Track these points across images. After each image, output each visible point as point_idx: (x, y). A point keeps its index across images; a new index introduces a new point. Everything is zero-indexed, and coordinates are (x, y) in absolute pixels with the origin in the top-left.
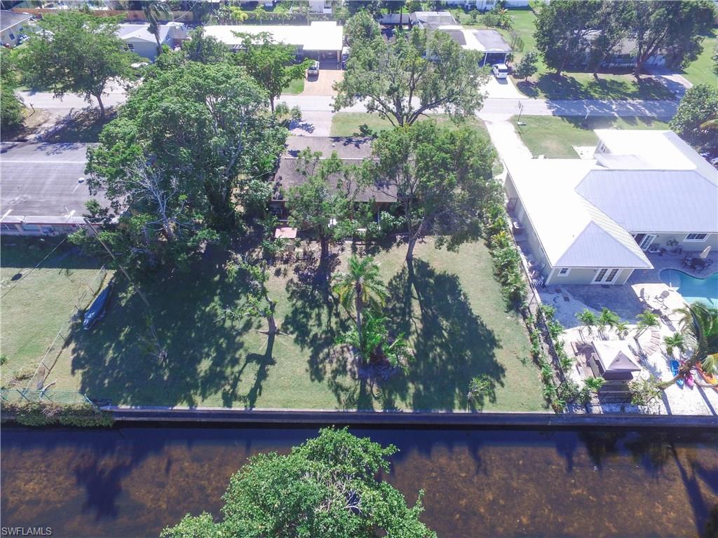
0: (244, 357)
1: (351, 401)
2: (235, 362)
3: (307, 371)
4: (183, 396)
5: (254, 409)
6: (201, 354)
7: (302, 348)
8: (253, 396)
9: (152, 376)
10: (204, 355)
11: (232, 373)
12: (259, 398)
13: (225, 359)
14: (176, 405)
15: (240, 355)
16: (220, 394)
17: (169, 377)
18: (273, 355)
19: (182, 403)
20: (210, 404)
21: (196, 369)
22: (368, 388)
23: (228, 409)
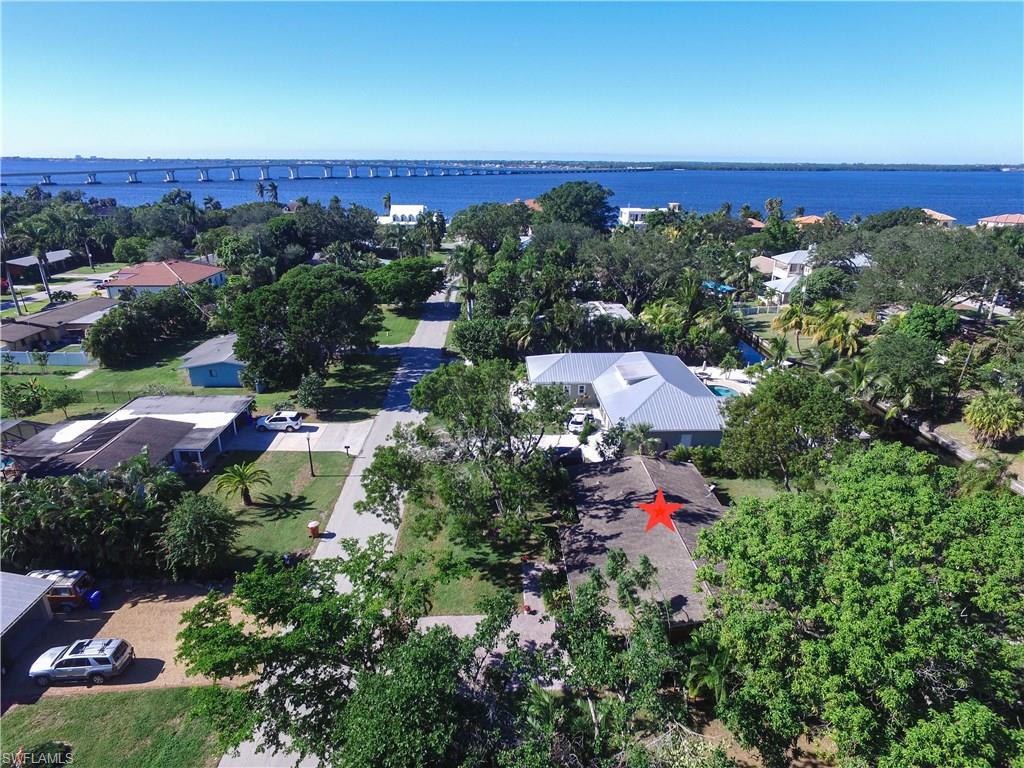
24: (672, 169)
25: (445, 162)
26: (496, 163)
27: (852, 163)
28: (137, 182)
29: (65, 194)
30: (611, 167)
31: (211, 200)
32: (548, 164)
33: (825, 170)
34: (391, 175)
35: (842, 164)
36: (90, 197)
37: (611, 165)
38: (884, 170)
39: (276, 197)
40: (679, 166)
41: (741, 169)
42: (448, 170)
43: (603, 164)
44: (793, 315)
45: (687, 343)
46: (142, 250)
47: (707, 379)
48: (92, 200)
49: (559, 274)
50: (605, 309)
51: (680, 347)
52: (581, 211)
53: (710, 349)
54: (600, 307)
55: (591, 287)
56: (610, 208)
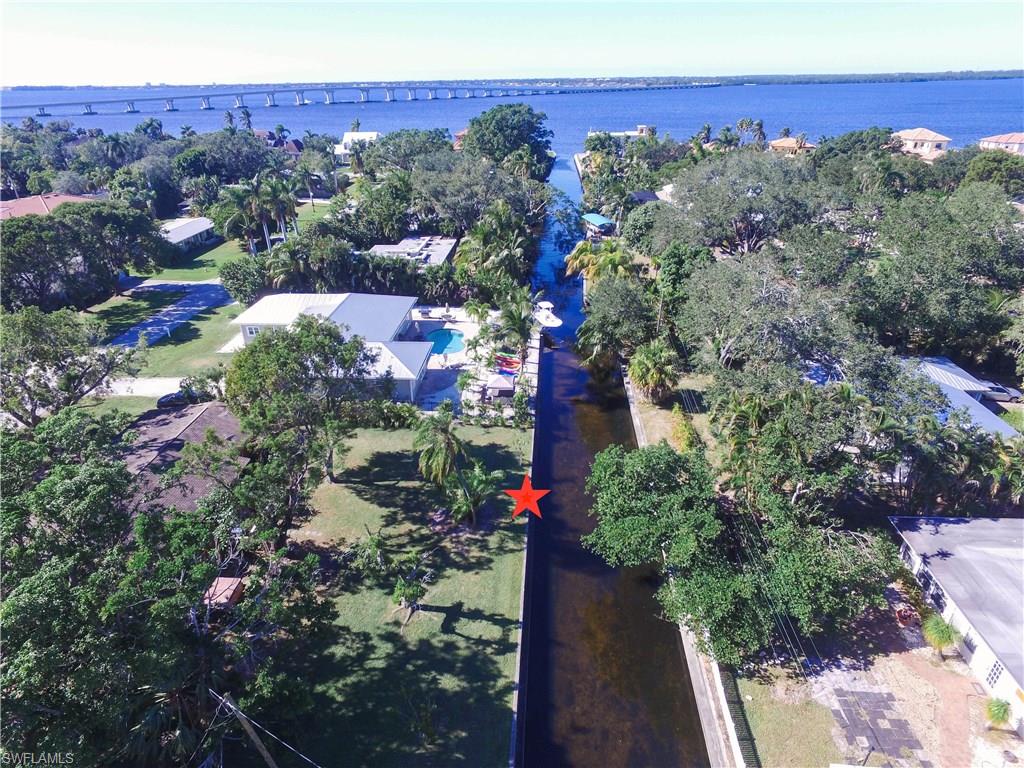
0: (445, 637)
1: (516, 539)
2: (450, 647)
3: (477, 573)
4: (497, 703)
5: (521, 620)
6: (430, 690)
7: (443, 577)
8: (504, 623)
9: (457, 755)
10: (433, 686)
11: (468, 648)
12: (507, 616)
13: (443, 659)
14: (510, 710)
15: (440, 641)
16: (498, 658)
17: (462, 730)
18: (449, 605)
19: (507, 702)
20: (511, 667)
21: (456, 694)
22: (502, 525)
23: (519, 647)
24: (742, 84)
25: (503, 81)
26: (552, 81)
27: (959, 71)
29: (53, 124)
30: (675, 83)
31: (188, 129)
32: (612, 80)
33: (921, 80)
36: (77, 128)
37: (676, 80)
39: (249, 125)
40: (751, 80)
41: (821, 83)
42: (491, 90)
43: (669, 80)
44: (581, 253)
45: (451, 283)
46: (53, 183)
47: (450, 322)
48: (80, 131)
49: (393, 208)
50: (428, 245)
51: (441, 287)
52: (505, 136)
53: (476, 290)
54: (424, 243)
55: (432, 220)
56: (545, 133)
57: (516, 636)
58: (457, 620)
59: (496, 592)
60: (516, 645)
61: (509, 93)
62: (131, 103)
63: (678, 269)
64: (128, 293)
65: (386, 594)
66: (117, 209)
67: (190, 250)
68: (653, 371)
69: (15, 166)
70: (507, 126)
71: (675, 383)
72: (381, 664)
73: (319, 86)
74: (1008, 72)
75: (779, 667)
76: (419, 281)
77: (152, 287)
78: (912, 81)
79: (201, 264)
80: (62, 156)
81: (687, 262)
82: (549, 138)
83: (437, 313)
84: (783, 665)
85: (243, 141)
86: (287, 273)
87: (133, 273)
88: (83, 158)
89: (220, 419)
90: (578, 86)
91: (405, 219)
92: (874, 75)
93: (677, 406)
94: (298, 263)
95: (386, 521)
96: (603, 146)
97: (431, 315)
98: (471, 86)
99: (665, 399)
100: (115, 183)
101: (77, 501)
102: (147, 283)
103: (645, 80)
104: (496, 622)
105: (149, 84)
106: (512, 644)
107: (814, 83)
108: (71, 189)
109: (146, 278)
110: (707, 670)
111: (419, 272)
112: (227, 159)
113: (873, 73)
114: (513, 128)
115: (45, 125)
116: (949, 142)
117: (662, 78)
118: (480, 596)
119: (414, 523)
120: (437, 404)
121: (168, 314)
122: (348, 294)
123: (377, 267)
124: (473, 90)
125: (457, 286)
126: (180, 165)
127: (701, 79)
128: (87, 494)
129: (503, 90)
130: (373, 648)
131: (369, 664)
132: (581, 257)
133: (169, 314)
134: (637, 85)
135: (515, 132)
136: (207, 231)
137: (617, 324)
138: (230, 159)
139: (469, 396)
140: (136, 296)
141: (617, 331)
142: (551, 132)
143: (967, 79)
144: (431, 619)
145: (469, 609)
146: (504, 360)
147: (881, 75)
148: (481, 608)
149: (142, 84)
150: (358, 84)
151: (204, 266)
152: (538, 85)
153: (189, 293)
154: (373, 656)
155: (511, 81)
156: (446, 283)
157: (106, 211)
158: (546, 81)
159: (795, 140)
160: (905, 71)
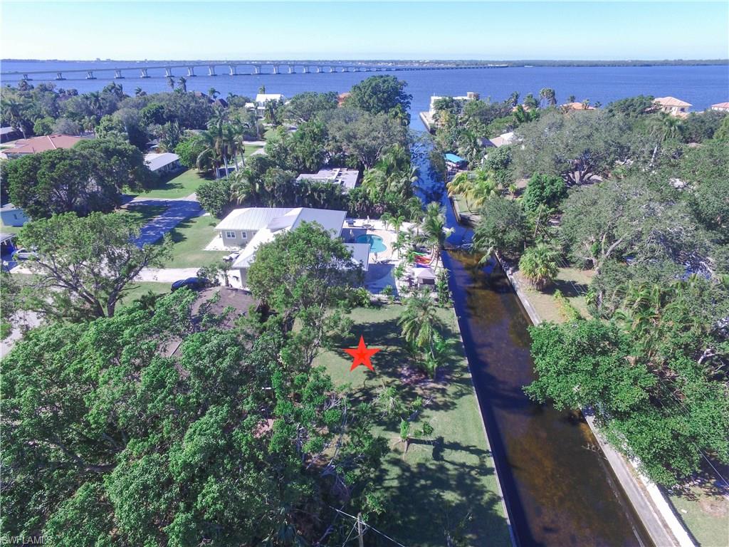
0: (437, 463)
1: (468, 389)
2: (441, 469)
5: (490, 450)
6: (438, 503)
8: (478, 452)
10: (439, 500)
11: (455, 470)
12: (479, 448)
13: (440, 478)
15: (433, 465)
16: (482, 478)
18: (433, 439)
20: (493, 485)
21: (457, 505)
22: (455, 379)
23: (495, 471)
24: (524, 66)
25: (353, 62)
26: (388, 62)
27: (673, 59)
28: (121, 78)
29: (41, 86)
30: (476, 64)
31: (140, 90)
32: (431, 62)
33: (649, 65)
34: (290, 72)
35: (664, 61)
36: (59, 88)
37: (476, 63)
38: (698, 65)
39: (186, 88)
40: (529, 63)
41: (578, 66)
42: (347, 67)
43: (471, 62)
44: (460, 181)
45: (367, 202)
46: (53, 127)
47: (370, 229)
48: (61, 91)
49: (312, 148)
50: (339, 175)
51: (360, 204)
52: (378, 98)
53: (385, 206)
54: (337, 173)
55: (340, 157)
56: (406, 97)
57: (490, 462)
58: (443, 451)
59: (465, 430)
60: (493, 469)
61: (360, 70)
62: (91, 72)
63: (541, 193)
64: (125, 206)
65: (384, 430)
66: (120, 145)
67: (162, 176)
68: (541, 266)
69: (22, 115)
70: (380, 91)
71: (554, 275)
72: (395, 483)
73: (223, 63)
74: (707, 61)
75: (697, 487)
76: (345, 200)
77: (141, 202)
78: (642, 66)
79: (172, 186)
80: (56, 108)
81: (547, 188)
82: (409, 100)
83: (359, 223)
84: (700, 485)
85: (191, 99)
86: (247, 193)
87: (129, 193)
88: (70, 109)
89: (230, 299)
90: (407, 66)
91: (321, 155)
92: (614, 61)
93: (558, 292)
94: (255, 186)
95: (368, 375)
96: (447, 107)
97: (355, 224)
98: (332, 64)
99: (547, 287)
100: (101, 127)
101: (221, 360)
102: (136, 200)
103: (455, 62)
104: (472, 452)
105: (98, 59)
106: (489, 468)
107: (574, 66)
108: (67, 132)
109: (136, 196)
110: (642, 489)
111: (343, 193)
112: (179, 112)
113: (613, 60)
114: (384, 92)
115: (35, 87)
116: (690, 107)
117: (466, 61)
118: (454, 433)
119: (390, 377)
120: (382, 289)
121: (158, 222)
122: (301, 208)
123: (314, 189)
124: (335, 67)
125: (372, 204)
126: (145, 115)
127: (493, 62)
128: (226, 354)
129: (356, 67)
130: (385, 471)
131: (387, 484)
132: (461, 184)
133: (160, 223)
134: (449, 66)
135: (386, 95)
136: (173, 163)
137: (504, 232)
138: (182, 111)
139: (400, 284)
140: (131, 209)
141: (505, 237)
142: (410, 95)
143: (680, 65)
144: (423, 450)
145: (449, 442)
146: (418, 258)
147: (619, 62)
148: (458, 442)
149: (94, 59)
150: (251, 61)
151: (175, 188)
152: (379, 64)
153: (170, 207)
154: (387, 477)
155: (359, 61)
156: (364, 201)
157: (112, 146)
158: (385, 62)
159: (581, 104)
160: (635, 59)
